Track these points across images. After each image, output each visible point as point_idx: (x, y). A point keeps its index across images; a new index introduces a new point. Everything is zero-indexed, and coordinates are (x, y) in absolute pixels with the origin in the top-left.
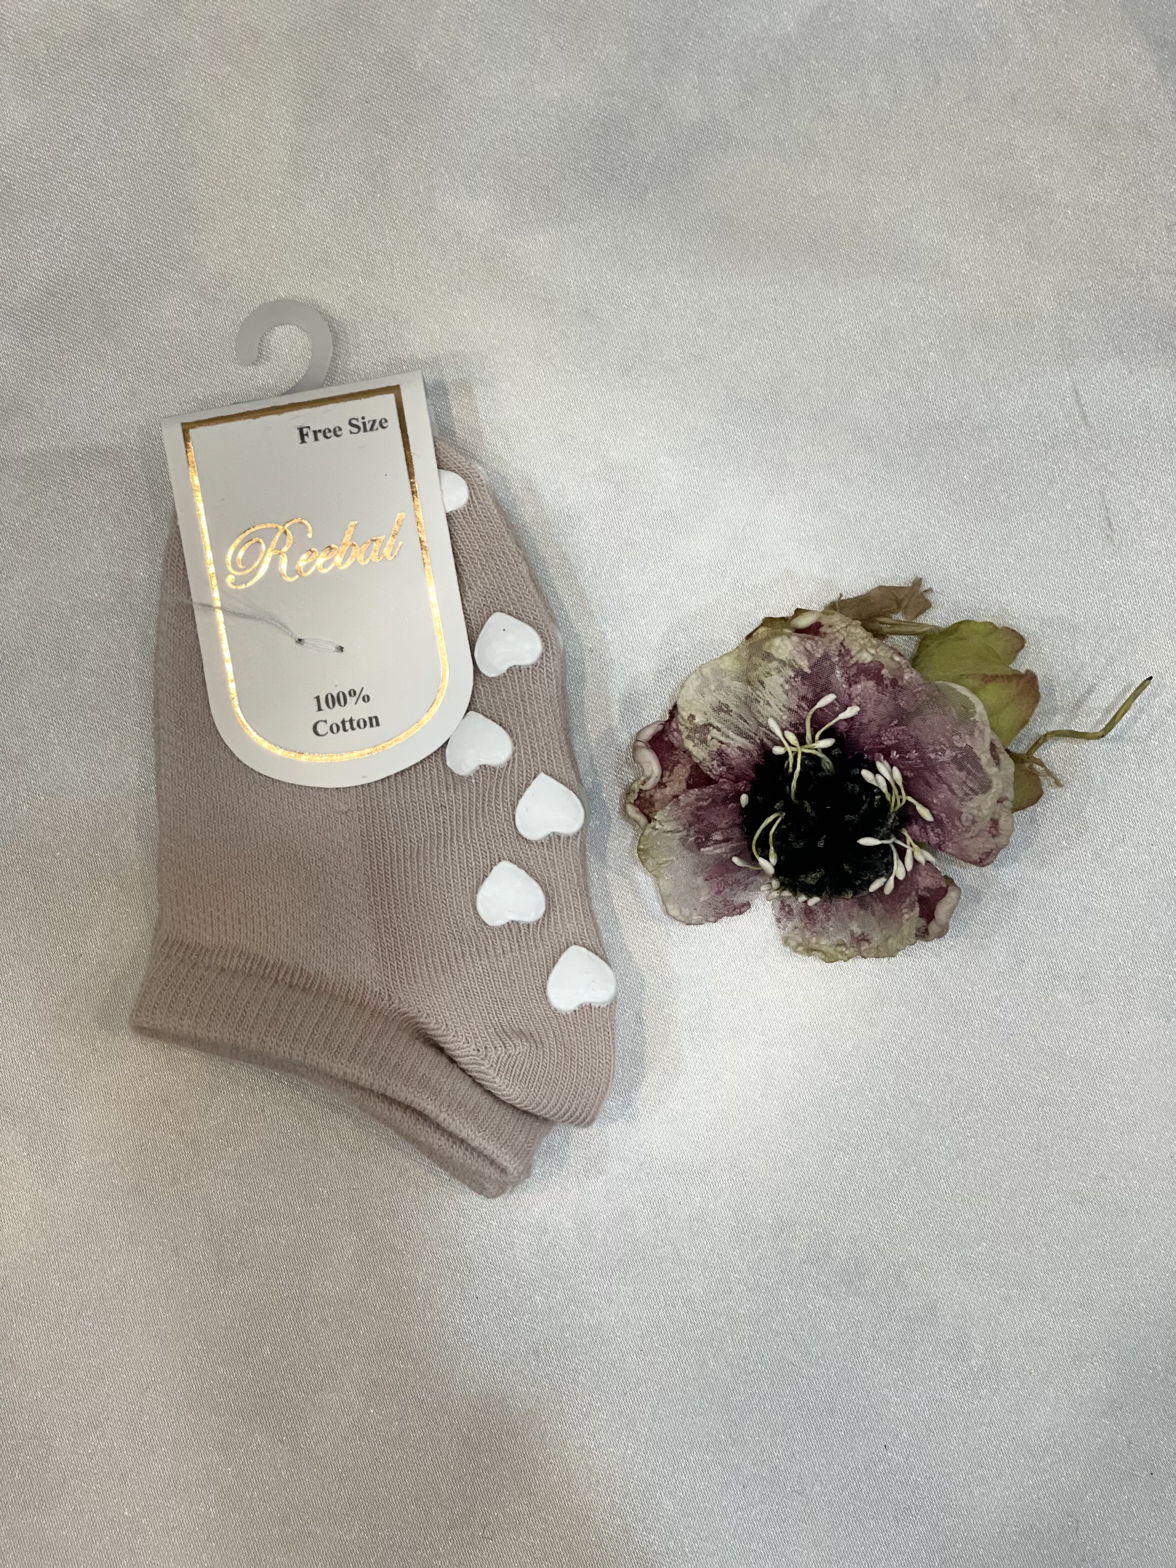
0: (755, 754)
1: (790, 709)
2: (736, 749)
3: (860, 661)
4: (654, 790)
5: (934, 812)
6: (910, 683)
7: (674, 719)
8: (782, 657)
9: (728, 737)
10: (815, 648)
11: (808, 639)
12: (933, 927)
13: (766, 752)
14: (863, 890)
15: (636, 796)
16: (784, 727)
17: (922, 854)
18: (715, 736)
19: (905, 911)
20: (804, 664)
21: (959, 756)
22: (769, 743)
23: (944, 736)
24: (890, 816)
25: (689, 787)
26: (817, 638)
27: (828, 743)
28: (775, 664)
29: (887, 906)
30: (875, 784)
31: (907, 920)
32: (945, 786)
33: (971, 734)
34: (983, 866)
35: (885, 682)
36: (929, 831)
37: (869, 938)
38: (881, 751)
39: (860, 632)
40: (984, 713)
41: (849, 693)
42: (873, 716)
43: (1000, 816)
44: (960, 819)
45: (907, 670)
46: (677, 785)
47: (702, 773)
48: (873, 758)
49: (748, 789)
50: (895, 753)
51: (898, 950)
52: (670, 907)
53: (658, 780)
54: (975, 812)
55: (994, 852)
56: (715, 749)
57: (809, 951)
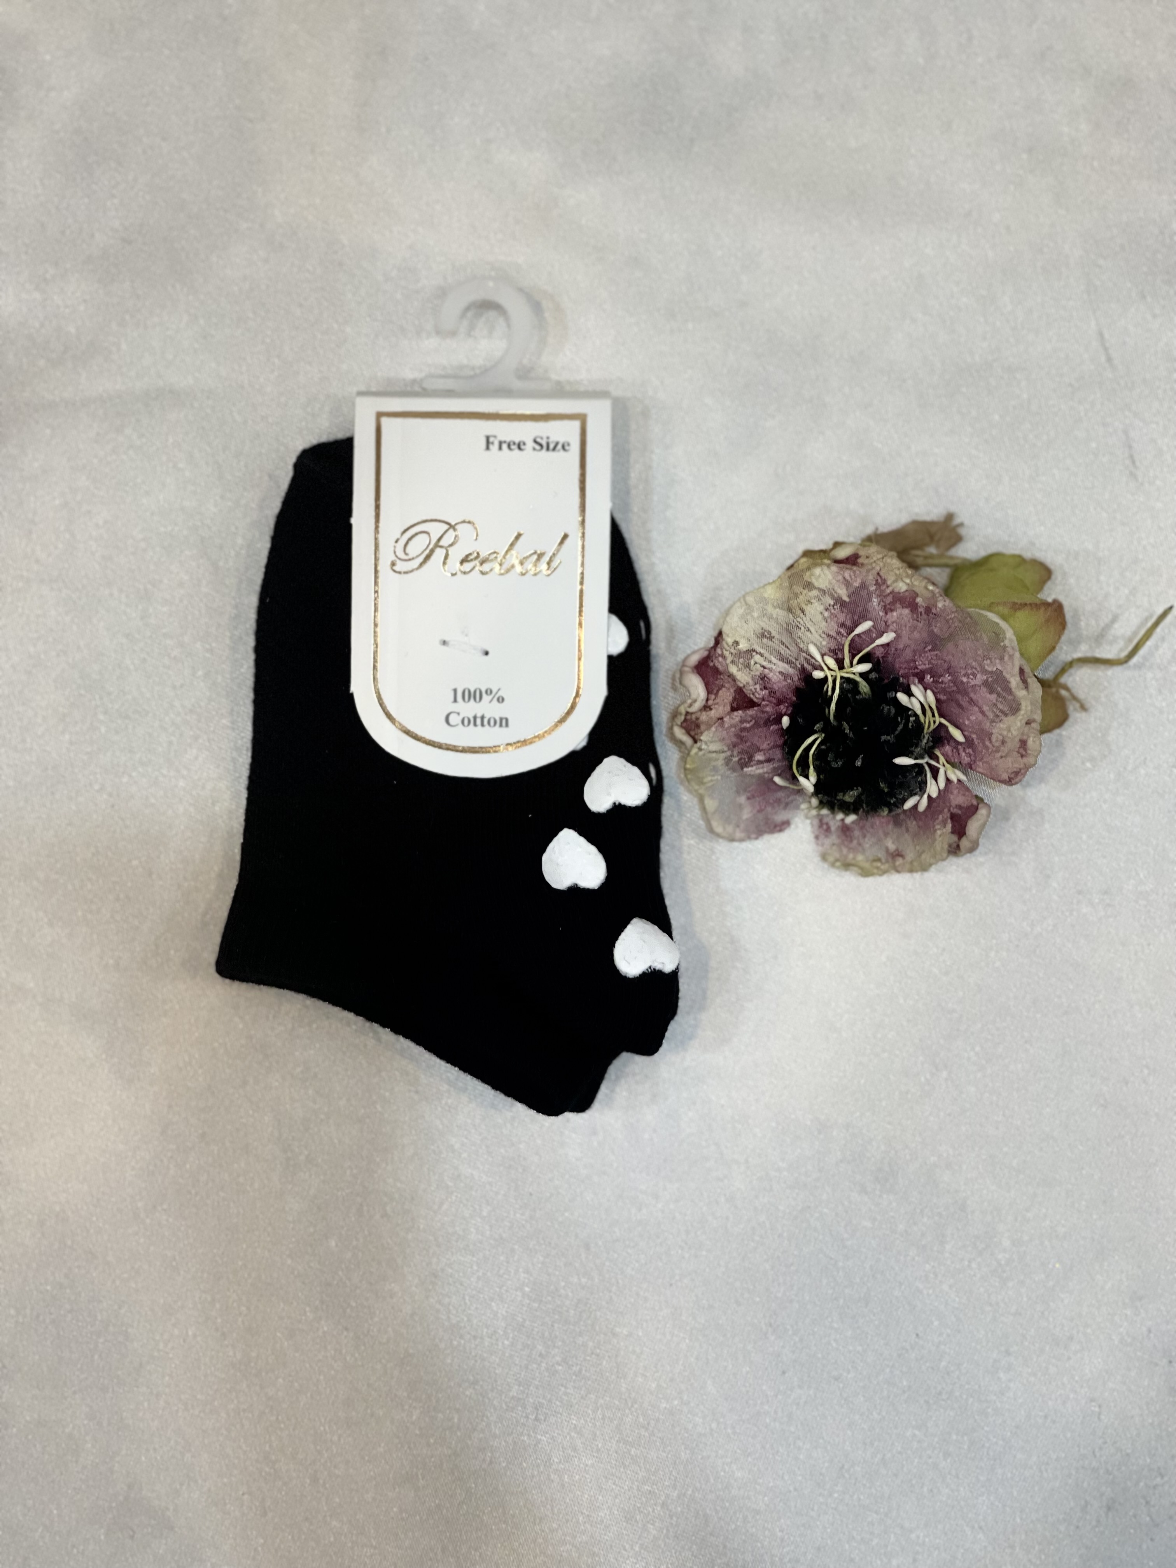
0: (796, 679)
1: (829, 636)
2: (777, 674)
3: (896, 590)
4: (699, 713)
5: (966, 733)
6: (944, 610)
7: (719, 646)
8: (823, 586)
9: (770, 662)
10: (853, 577)
11: (847, 569)
12: (965, 843)
13: (806, 677)
14: (898, 807)
15: (683, 718)
16: (823, 652)
17: (955, 773)
18: (757, 661)
19: (938, 827)
20: (843, 593)
21: (990, 679)
22: (809, 668)
23: (975, 661)
24: (924, 737)
25: (733, 709)
26: (855, 568)
27: (865, 667)
28: (815, 593)
29: (921, 823)
30: (909, 706)
31: (940, 836)
32: (976, 709)
33: (1002, 659)
34: (1012, 785)
35: (920, 610)
36: (961, 751)
37: (903, 853)
38: (916, 675)
39: (896, 563)
40: (1014, 638)
41: (886, 620)
42: (908, 642)
43: (1029, 737)
44: (990, 739)
45: (941, 598)
46: (721, 708)
47: (745, 696)
48: (908, 681)
49: (789, 712)
50: (929, 676)
51: (931, 865)
52: (715, 824)
53: (704, 702)
54: (1005, 733)
55: (1023, 771)
56: (758, 673)
57: (847, 866)
